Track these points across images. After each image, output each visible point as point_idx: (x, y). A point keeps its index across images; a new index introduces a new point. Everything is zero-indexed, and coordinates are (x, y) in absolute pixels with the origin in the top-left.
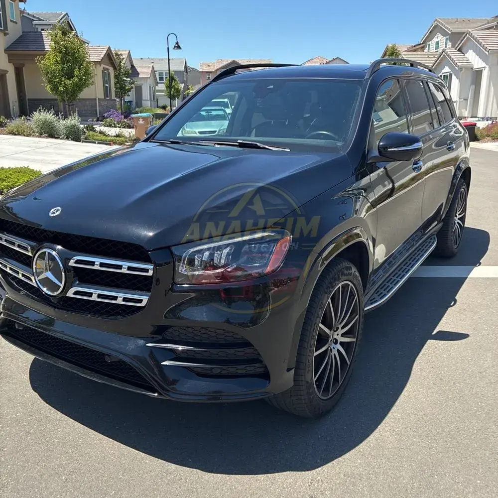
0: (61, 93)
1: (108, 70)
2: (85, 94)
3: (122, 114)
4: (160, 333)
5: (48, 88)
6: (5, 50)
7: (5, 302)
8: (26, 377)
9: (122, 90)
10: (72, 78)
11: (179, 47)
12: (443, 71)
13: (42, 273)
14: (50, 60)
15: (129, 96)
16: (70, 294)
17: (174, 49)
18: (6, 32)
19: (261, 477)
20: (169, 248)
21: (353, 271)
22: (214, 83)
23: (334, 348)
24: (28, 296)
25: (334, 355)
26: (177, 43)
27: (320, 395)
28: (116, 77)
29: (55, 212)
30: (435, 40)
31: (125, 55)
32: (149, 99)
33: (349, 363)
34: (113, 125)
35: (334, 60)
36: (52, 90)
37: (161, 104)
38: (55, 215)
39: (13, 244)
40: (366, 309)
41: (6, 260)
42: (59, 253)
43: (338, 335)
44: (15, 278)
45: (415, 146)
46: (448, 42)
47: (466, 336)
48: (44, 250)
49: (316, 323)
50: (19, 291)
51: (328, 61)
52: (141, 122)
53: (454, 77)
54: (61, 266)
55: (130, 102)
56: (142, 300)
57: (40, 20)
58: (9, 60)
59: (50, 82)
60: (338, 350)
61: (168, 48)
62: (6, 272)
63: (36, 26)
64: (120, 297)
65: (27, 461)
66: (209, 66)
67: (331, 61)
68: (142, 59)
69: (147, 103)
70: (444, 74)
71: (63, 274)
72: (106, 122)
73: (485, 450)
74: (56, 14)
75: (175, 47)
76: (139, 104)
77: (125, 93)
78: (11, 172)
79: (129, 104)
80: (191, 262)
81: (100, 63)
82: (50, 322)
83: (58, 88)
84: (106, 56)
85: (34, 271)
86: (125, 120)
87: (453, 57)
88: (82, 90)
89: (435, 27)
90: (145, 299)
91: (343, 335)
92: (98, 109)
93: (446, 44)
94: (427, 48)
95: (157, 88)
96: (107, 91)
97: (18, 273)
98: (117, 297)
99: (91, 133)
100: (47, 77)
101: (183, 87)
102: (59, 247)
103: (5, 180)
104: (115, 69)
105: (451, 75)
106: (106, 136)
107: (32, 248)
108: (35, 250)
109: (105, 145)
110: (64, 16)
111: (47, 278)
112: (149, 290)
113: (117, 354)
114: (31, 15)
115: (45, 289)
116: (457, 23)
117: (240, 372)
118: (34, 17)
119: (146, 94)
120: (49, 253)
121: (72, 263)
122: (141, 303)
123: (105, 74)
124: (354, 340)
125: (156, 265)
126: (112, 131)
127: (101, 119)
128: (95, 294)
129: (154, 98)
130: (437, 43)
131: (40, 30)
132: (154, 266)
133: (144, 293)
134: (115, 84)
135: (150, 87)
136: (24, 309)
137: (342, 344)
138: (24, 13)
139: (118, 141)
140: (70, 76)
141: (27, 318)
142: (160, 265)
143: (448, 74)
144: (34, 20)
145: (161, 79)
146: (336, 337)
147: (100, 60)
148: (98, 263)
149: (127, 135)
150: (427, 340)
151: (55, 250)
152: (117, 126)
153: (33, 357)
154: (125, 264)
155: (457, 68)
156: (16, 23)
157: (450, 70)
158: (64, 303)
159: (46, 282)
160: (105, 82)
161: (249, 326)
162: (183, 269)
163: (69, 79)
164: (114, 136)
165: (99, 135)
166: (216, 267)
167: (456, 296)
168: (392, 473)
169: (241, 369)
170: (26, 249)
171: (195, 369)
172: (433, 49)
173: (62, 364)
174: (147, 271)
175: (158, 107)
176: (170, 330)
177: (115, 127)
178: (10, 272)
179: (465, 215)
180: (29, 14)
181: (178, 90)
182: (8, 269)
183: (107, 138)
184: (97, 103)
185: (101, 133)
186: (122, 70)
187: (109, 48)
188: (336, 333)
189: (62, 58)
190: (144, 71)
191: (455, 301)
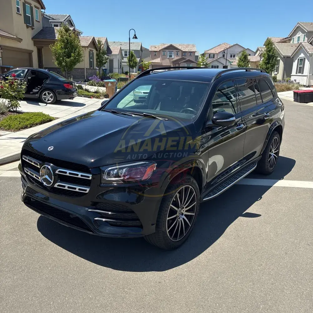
0: (64, 67)
1: (92, 51)
2: (78, 66)
3: (100, 78)
4: (95, 205)
5: (56, 63)
6: (32, 38)
7: (27, 188)
8: (36, 225)
9: (101, 63)
10: (70, 58)
11: (136, 38)
12: (300, 56)
13: (44, 175)
14: (58, 47)
15: (105, 66)
16: (56, 186)
17: (133, 38)
18: (33, 27)
19: (139, 273)
20: (99, 167)
21: (192, 180)
22: (137, 79)
23: (181, 217)
24: (38, 186)
25: (181, 220)
26: (135, 35)
27: (171, 239)
28: (97, 55)
29: (51, 148)
30: (297, 35)
31: (103, 42)
32: (117, 68)
33: (190, 226)
34: (94, 85)
35: (234, 45)
36: (58, 64)
37: (125, 70)
38: (51, 150)
39: (32, 162)
40: (204, 200)
41: (28, 169)
42: (51, 167)
43: (183, 211)
44: (32, 177)
45: (231, 119)
46: (305, 37)
47: (260, 215)
48: (45, 165)
49: (168, 204)
50: (33, 183)
51: (230, 46)
52: (110, 85)
53: (306, 61)
54: (52, 173)
55: (106, 69)
56: (86, 190)
57: (53, 19)
58: (34, 44)
59: (57, 59)
60: (183, 218)
61: (130, 38)
62: (28, 174)
63: (51, 23)
64: (77, 188)
65: (34, 261)
66: (156, 47)
67: (232, 46)
68: (114, 42)
69: (116, 70)
70: (300, 58)
71: (53, 176)
72: (90, 83)
73: (247, 268)
74: (64, 16)
75: (134, 37)
76: (111, 71)
77: (102, 65)
78: (32, 115)
79: (105, 71)
80: (109, 174)
81: (88, 47)
82: (47, 199)
83: (62, 63)
84: (91, 43)
85: (40, 175)
86: (101, 82)
87: (306, 48)
88: (75, 65)
89: (298, 27)
90: (88, 190)
91: (186, 211)
92: (85, 74)
93: (304, 38)
94: (292, 41)
95: (123, 61)
96: (91, 64)
97: (33, 175)
98: (76, 188)
99: (80, 90)
100: (55, 57)
101: (139, 60)
102: (52, 164)
103: (29, 120)
104: (97, 50)
105: (305, 59)
106: (89, 92)
107: (40, 164)
108: (41, 165)
109: (87, 98)
110: (68, 17)
111: (46, 178)
112: (89, 186)
113: (75, 214)
114: (48, 16)
115: (45, 183)
116: (312, 25)
117: (130, 224)
118: (50, 17)
119: (116, 65)
120: (47, 167)
121: (57, 172)
122: (86, 191)
123: (91, 53)
124: (194, 214)
125: (93, 175)
126: (93, 89)
127: (86, 81)
128: (67, 186)
129: (121, 67)
130: (299, 37)
131: (53, 26)
132: (92, 175)
133: (87, 187)
134: (97, 59)
135: (118, 60)
136: (36, 192)
137: (185, 215)
138: (44, 14)
139: (95, 95)
140: (69, 56)
141: (38, 197)
142: (95, 175)
143: (303, 58)
144: (50, 19)
145: (126, 55)
146: (182, 212)
147: (88, 45)
148: (68, 173)
149: (101, 91)
150: (238, 217)
151: (50, 165)
152: (97, 85)
153: (40, 215)
154: (80, 174)
155: (308, 55)
156: (39, 22)
157: (304, 56)
158: (53, 190)
159: (45, 180)
160: (90, 58)
161: (135, 204)
162: (105, 177)
163: (68, 58)
164: (94, 93)
165: (85, 92)
166: (120, 177)
167: (262, 195)
168: (199, 275)
169: (130, 223)
170: (37, 164)
171: (110, 222)
172: (296, 42)
173: (51, 218)
174: (89, 177)
175: (123, 73)
176: (99, 204)
177: (95, 86)
178: (30, 174)
179: (279, 151)
180: (47, 16)
181: (136, 63)
182: (29, 173)
183: (89, 94)
184: (85, 71)
185: (86, 90)
186: (101, 51)
187: (94, 37)
188: (183, 210)
189: (64, 46)
190: (115, 51)
191: (261, 198)
